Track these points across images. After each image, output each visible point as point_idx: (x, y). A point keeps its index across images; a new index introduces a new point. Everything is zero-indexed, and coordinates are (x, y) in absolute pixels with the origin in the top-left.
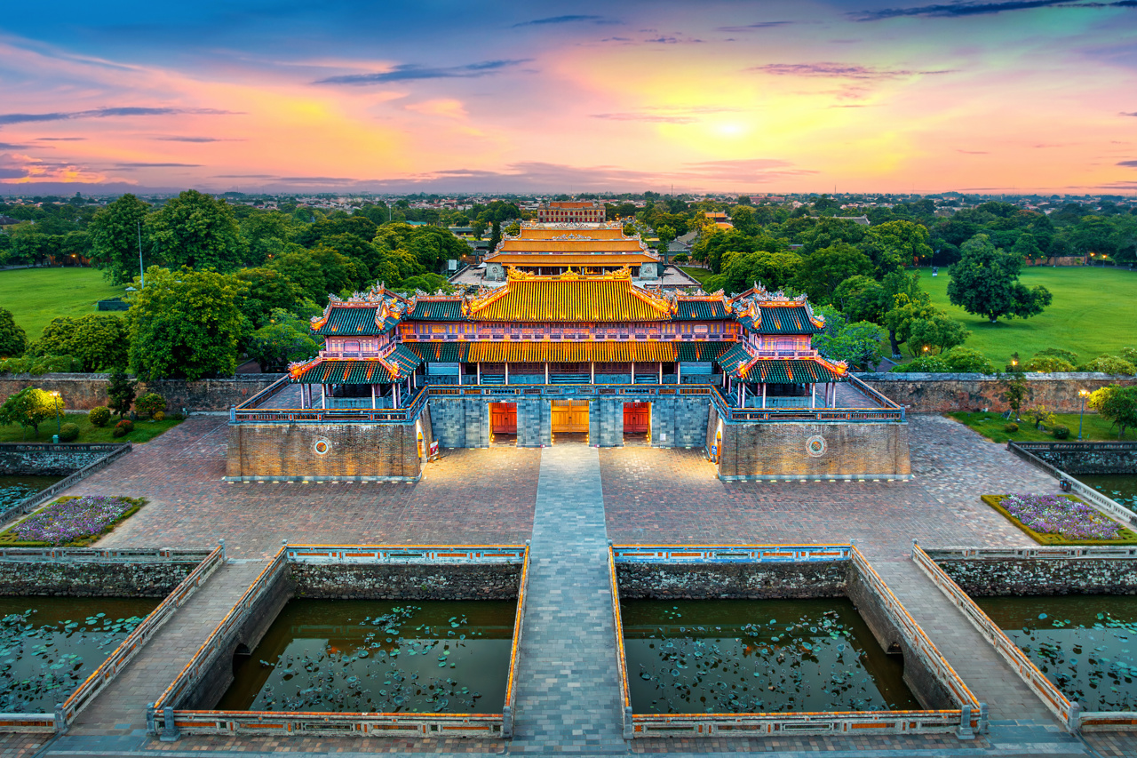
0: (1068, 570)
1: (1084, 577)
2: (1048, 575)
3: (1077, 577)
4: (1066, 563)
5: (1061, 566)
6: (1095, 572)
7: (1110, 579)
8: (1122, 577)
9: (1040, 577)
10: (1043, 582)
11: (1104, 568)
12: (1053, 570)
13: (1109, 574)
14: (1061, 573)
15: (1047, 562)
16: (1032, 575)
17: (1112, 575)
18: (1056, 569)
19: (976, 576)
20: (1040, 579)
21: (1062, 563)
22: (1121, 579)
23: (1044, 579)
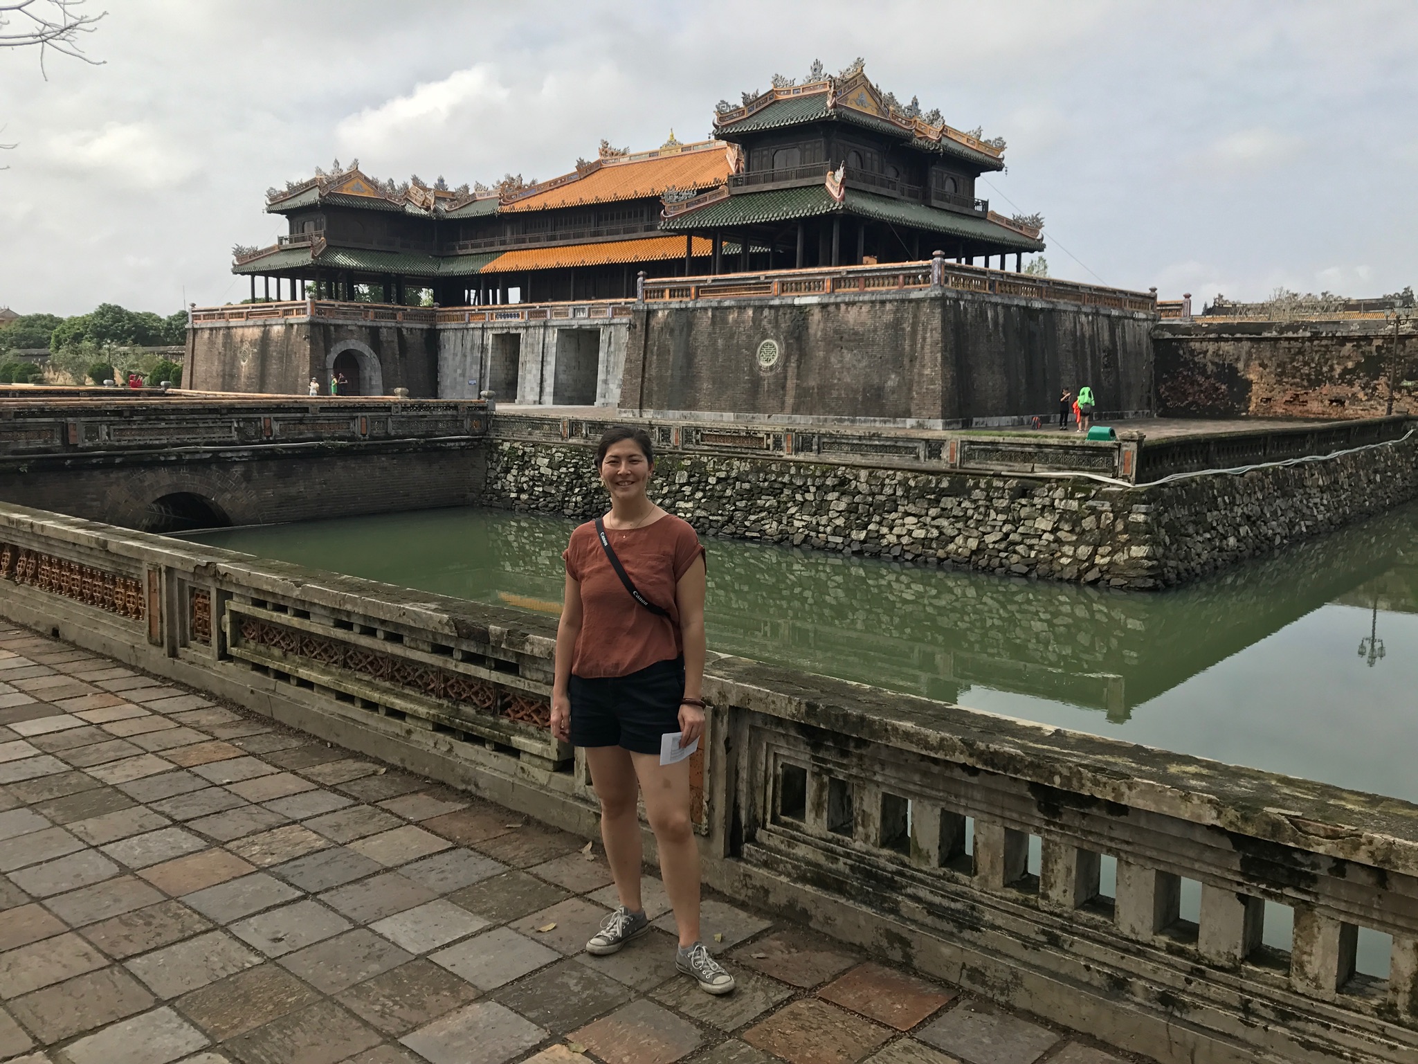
0: (747, 486)
1: (777, 512)
2: (699, 495)
3: (762, 509)
4: (745, 467)
5: (733, 474)
6: (810, 497)
7: (840, 522)
8: (877, 518)
9: (682, 500)
10: (686, 511)
11: (834, 489)
12: (712, 480)
13: (842, 506)
14: (729, 492)
15: (705, 459)
16: (665, 490)
17: (852, 509)
18: (719, 480)
19: (561, 483)
20: (682, 504)
21: (737, 463)
22: (872, 527)
23: (690, 505)
